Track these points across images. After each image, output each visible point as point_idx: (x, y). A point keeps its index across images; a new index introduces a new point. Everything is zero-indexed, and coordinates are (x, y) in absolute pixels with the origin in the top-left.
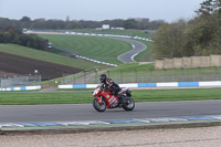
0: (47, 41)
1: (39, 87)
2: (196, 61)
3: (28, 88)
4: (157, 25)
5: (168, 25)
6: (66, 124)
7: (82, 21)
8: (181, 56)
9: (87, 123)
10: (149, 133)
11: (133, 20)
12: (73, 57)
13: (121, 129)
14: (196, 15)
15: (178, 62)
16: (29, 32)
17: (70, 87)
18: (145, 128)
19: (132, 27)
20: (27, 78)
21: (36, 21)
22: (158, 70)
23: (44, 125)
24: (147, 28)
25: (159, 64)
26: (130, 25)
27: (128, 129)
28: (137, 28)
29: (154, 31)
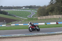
0: (7, 12)
1: (6, 25)
2: (49, 17)
3: (3, 26)
4: (38, 7)
5: (41, 7)
6: (13, 35)
7: (17, 7)
8: (45, 16)
9: (19, 35)
10: (36, 37)
11: (31, 6)
12: (15, 16)
13: (28, 36)
14: (49, 4)
15: (44, 17)
16: (2, 10)
17: (14, 25)
18: (35, 36)
19: (31, 8)
20: (2, 23)
21: (4, 7)
22: (39, 19)
23: (7, 36)
24: (35, 8)
25: (39, 18)
26: (30, 7)
27: (31, 36)
28: (32, 8)
29: (38, 9)
